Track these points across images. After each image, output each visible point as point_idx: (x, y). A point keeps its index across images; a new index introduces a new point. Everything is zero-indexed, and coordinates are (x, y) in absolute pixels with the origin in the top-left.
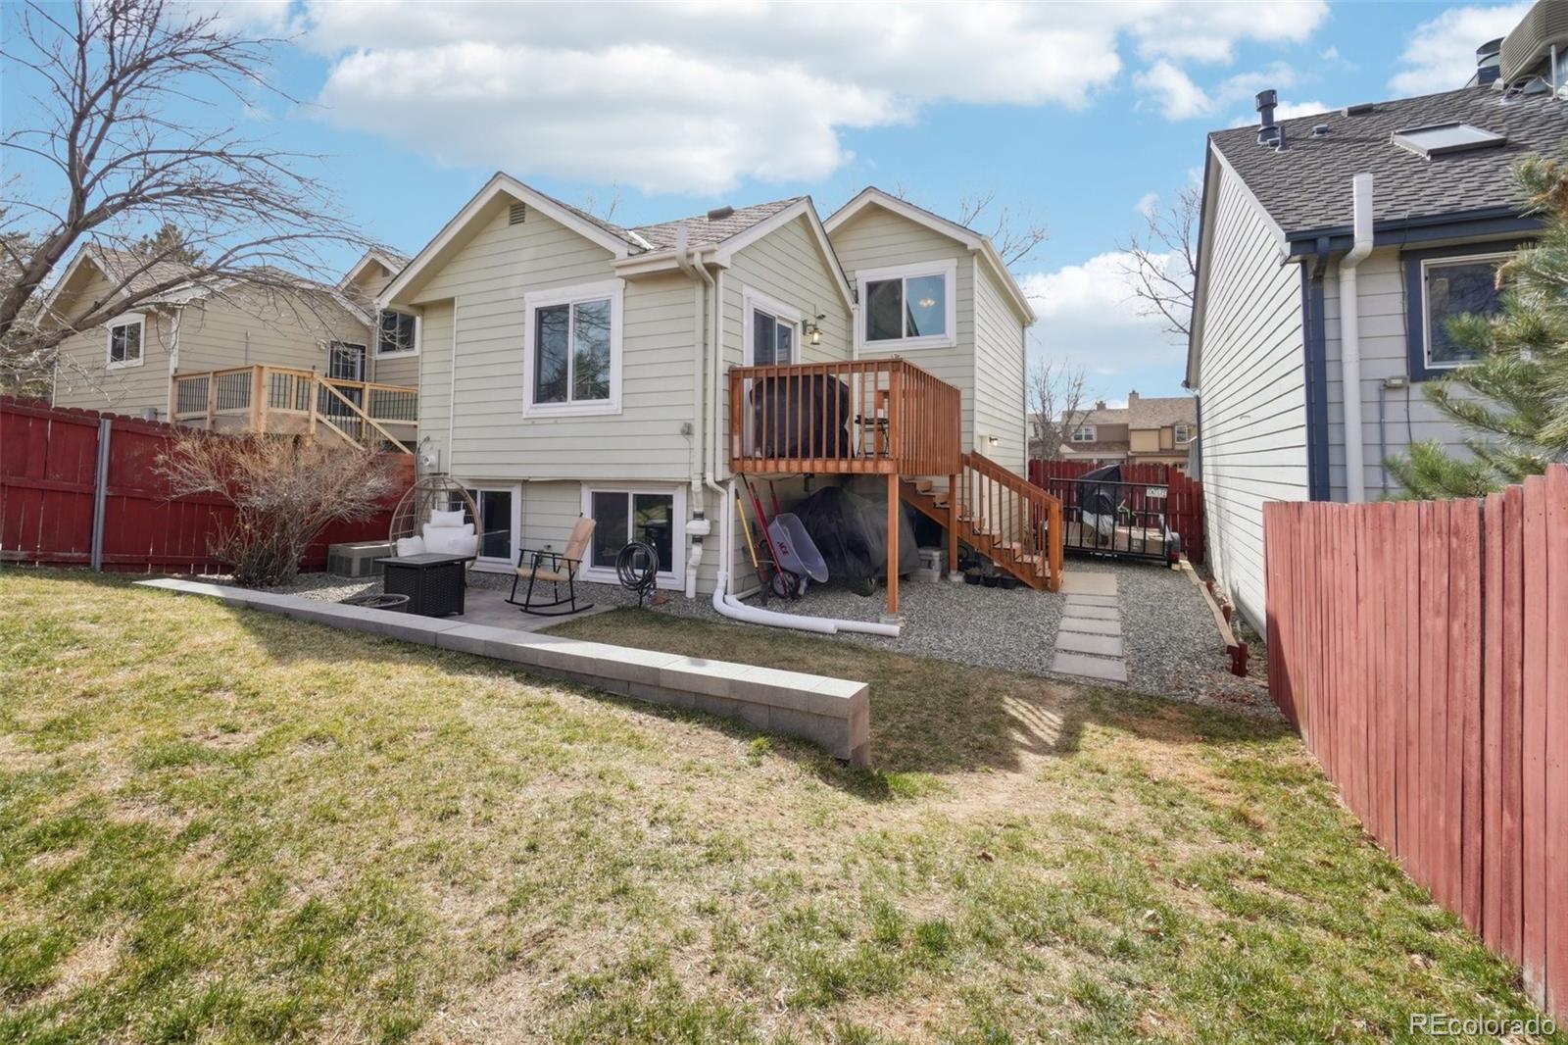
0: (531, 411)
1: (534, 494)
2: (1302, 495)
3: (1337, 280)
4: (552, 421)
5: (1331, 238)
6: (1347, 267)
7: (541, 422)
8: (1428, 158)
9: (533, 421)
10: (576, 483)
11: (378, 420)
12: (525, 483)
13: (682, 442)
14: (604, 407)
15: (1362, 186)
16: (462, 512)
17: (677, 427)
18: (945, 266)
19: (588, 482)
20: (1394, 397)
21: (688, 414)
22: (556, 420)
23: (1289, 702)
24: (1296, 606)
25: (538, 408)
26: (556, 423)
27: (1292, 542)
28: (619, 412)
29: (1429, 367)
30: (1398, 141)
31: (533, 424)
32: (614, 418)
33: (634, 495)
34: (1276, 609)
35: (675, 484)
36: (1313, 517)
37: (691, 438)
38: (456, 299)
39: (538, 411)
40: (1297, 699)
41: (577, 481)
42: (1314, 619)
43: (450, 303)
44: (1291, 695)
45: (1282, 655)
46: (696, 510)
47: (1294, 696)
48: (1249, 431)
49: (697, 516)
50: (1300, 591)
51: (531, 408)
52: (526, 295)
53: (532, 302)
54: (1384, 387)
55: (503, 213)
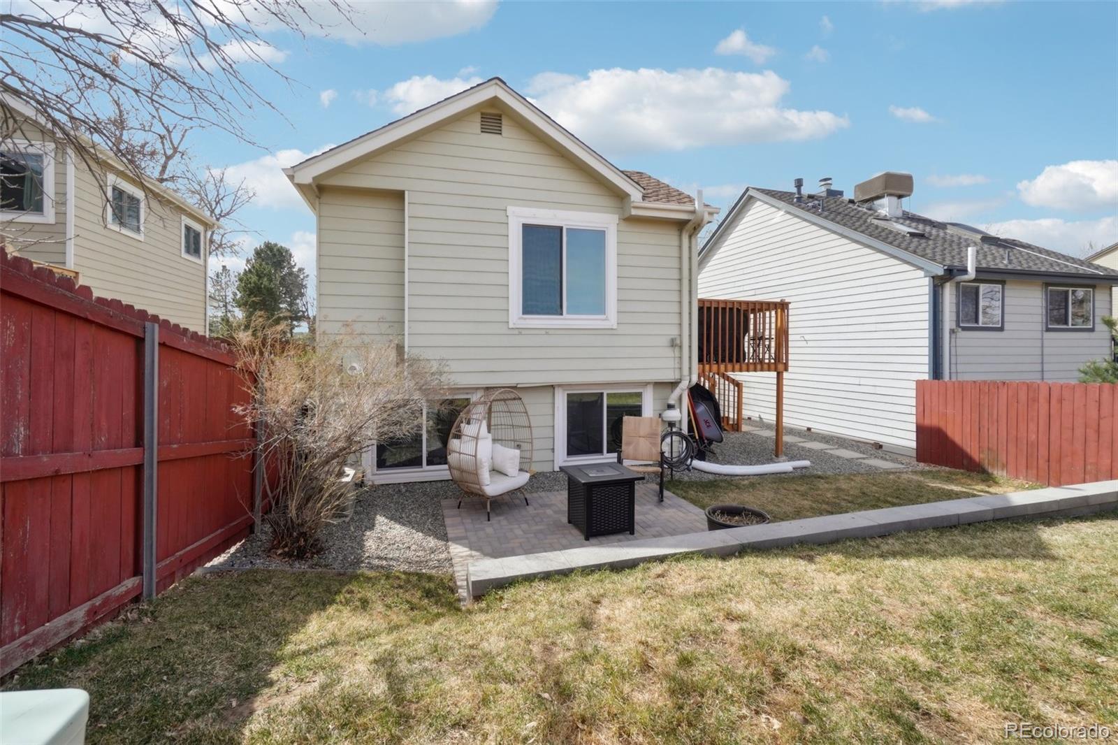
0: (522, 321)
2: (926, 377)
3: (944, 288)
4: (543, 332)
5: (956, 270)
6: (950, 283)
7: (527, 332)
9: (520, 331)
10: (551, 388)
13: (669, 352)
14: (599, 322)
15: (972, 252)
17: (665, 341)
19: (560, 386)
20: (953, 336)
21: (674, 331)
22: (547, 331)
23: (965, 462)
24: (985, 423)
25: (525, 319)
26: (547, 334)
27: (982, 397)
28: (615, 327)
29: (961, 325)
30: (876, 222)
31: (520, 334)
32: (609, 332)
33: (608, 394)
34: (942, 425)
35: (646, 384)
36: (1025, 388)
37: (677, 349)
38: (406, 193)
39: (528, 321)
40: (984, 460)
41: (552, 386)
42: (1022, 427)
43: (399, 196)
44: (970, 459)
45: (953, 444)
46: (671, 402)
47: (977, 459)
48: (804, 344)
49: (670, 407)
50: (995, 417)
51: (520, 318)
52: (510, 209)
53: (521, 215)
54: (952, 331)
55: (478, 118)
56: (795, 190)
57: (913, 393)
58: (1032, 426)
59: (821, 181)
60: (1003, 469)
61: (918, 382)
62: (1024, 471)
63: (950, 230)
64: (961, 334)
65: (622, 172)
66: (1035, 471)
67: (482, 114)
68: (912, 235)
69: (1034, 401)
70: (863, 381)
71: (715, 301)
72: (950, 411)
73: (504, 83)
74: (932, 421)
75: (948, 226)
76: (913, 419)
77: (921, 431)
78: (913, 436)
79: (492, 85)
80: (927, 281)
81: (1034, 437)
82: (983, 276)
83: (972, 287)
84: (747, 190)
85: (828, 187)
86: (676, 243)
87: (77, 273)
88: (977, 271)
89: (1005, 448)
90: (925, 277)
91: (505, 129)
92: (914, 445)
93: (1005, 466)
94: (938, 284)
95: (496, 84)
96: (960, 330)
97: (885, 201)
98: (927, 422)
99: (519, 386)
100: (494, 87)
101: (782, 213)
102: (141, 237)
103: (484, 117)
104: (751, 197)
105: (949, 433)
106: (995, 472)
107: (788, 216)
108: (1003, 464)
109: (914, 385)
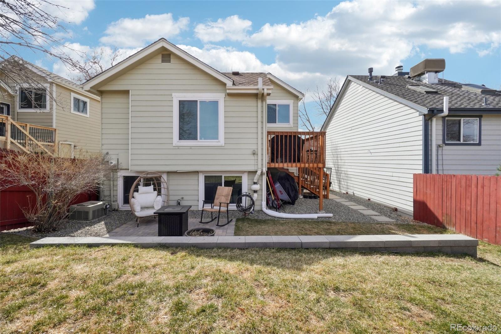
0: (178, 143)
1: (172, 177)
2: (421, 172)
3: (431, 121)
4: (189, 148)
5: (437, 110)
6: (435, 118)
7: (182, 148)
8: (425, 93)
9: (178, 147)
10: (197, 173)
11: (42, 143)
12: (169, 173)
13: (252, 157)
14: (216, 143)
15: (446, 99)
16: (152, 186)
17: (250, 152)
18: (290, 102)
19: (201, 172)
20: (440, 149)
21: (254, 147)
22: (191, 147)
23: (435, 221)
24: (445, 198)
25: (180, 142)
26: (191, 148)
27: (443, 183)
28: (223, 145)
29: (446, 142)
30: (410, 87)
31: (178, 148)
32: (220, 148)
33: (224, 176)
34: (425, 199)
35: (243, 172)
36: (465, 178)
37: (255, 156)
38: (130, 91)
39: (181, 143)
40: (444, 220)
41: (198, 172)
42: (463, 202)
43: (127, 92)
44: (438, 220)
45: (430, 211)
46: (255, 181)
47: (441, 220)
48: (370, 155)
49: (255, 183)
50: (450, 196)
51: (178, 142)
52: (173, 94)
53: (177, 97)
54: (439, 146)
55: (160, 57)
56: (368, 74)
57: (412, 181)
58: (468, 202)
59: (396, 68)
60: (453, 227)
61: (415, 175)
62: (464, 228)
63: (464, 88)
64: (446, 147)
65: (221, 73)
66: (469, 229)
67: (162, 54)
68: (427, 92)
69: (469, 186)
70: (394, 174)
71: (290, 132)
72: (428, 191)
73: (166, 40)
74: (420, 198)
75: (463, 86)
76: (412, 195)
77: (415, 202)
78: (412, 204)
79: (160, 42)
80: (421, 118)
81: (469, 208)
82: (452, 113)
83: (457, 120)
84: (347, 77)
85: (400, 71)
86: (256, 105)
87: (55, 129)
88: (449, 110)
89: (455, 214)
90: (420, 115)
91: (172, 60)
92: (413, 210)
93: (455, 225)
94: (428, 119)
95: (163, 41)
96: (444, 145)
97: (427, 75)
98: (418, 198)
99: (178, 171)
100: (162, 42)
101: (361, 87)
102: (88, 116)
103: (163, 56)
104: (350, 81)
105: (428, 205)
106: (450, 228)
107: (364, 88)
108: (454, 225)
109: (412, 176)
